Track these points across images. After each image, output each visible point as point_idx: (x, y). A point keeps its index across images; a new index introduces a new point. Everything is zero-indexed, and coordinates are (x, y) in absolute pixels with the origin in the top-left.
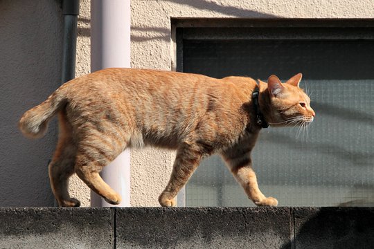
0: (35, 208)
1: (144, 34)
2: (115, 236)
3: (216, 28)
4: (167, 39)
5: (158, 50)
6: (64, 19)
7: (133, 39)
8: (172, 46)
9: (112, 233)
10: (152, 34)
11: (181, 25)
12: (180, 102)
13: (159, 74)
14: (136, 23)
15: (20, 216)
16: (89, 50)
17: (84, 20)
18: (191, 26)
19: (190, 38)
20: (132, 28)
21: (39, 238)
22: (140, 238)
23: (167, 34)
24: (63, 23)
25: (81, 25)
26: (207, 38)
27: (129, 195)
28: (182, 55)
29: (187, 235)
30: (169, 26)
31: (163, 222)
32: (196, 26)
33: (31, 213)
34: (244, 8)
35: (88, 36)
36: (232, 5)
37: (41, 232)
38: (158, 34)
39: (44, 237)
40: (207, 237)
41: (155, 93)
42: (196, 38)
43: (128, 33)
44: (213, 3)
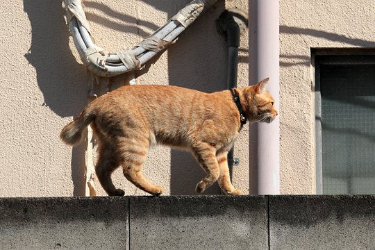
0: (207, 196)
1: (290, 60)
2: (269, 217)
3: (346, 56)
4: (308, 65)
5: (301, 73)
6: (228, 49)
7: (282, 64)
8: (311, 70)
9: (266, 215)
10: (296, 61)
11: (319, 54)
12: (182, 112)
13: (165, 88)
14: (284, 52)
15: (196, 202)
16: (248, 73)
17: (244, 50)
18: (326, 54)
19: (326, 64)
20: (281, 56)
21: (210, 219)
22: (288, 219)
23: (308, 61)
24: (227, 53)
25: (241, 54)
26: (339, 63)
27: (279, 185)
28: (319, 77)
29: (324, 216)
30: (309, 54)
31: (306, 206)
32: (330, 54)
33: (203, 200)
34: (368, 40)
35: (247, 63)
36: (359, 38)
37: (211, 214)
38: (301, 61)
39: (214, 218)
40: (340, 218)
41: (162, 104)
42: (330, 63)
43: (277, 60)
44: (343, 36)
